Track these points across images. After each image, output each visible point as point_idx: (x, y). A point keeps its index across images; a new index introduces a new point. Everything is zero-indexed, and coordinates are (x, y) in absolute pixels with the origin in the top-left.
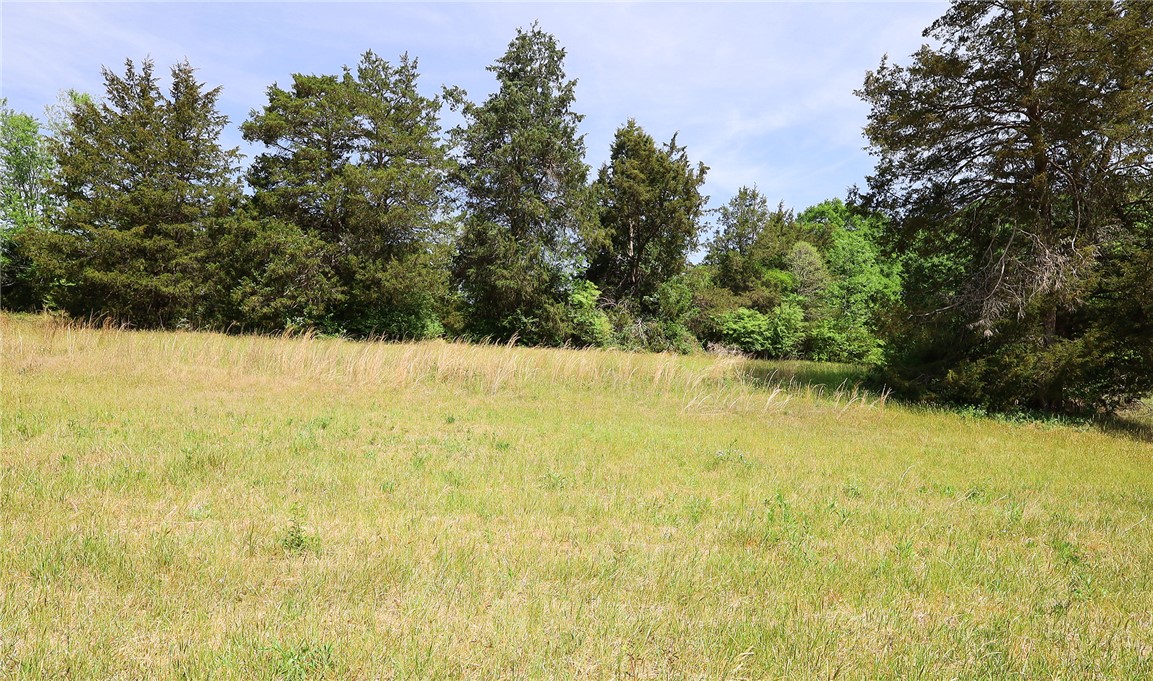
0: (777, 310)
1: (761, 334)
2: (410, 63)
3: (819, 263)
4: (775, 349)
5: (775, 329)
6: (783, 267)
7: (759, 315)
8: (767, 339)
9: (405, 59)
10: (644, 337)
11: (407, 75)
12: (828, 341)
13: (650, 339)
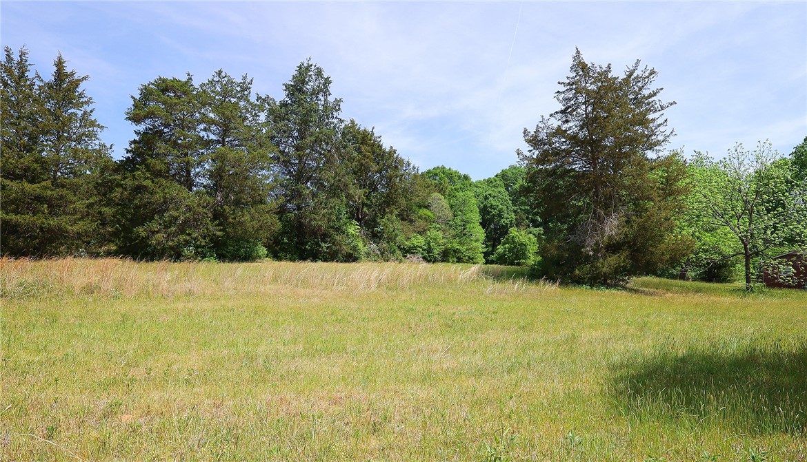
0: (428, 233)
1: (421, 247)
2: (248, 80)
3: (447, 205)
4: (429, 256)
5: (429, 244)
6: (427, 207)
7: (419, 236)
8: (423, 250)
9: (245, 78)
10: (378, 252)
11: (245, 87)
12: (456, 251)
13: (382, 253)
